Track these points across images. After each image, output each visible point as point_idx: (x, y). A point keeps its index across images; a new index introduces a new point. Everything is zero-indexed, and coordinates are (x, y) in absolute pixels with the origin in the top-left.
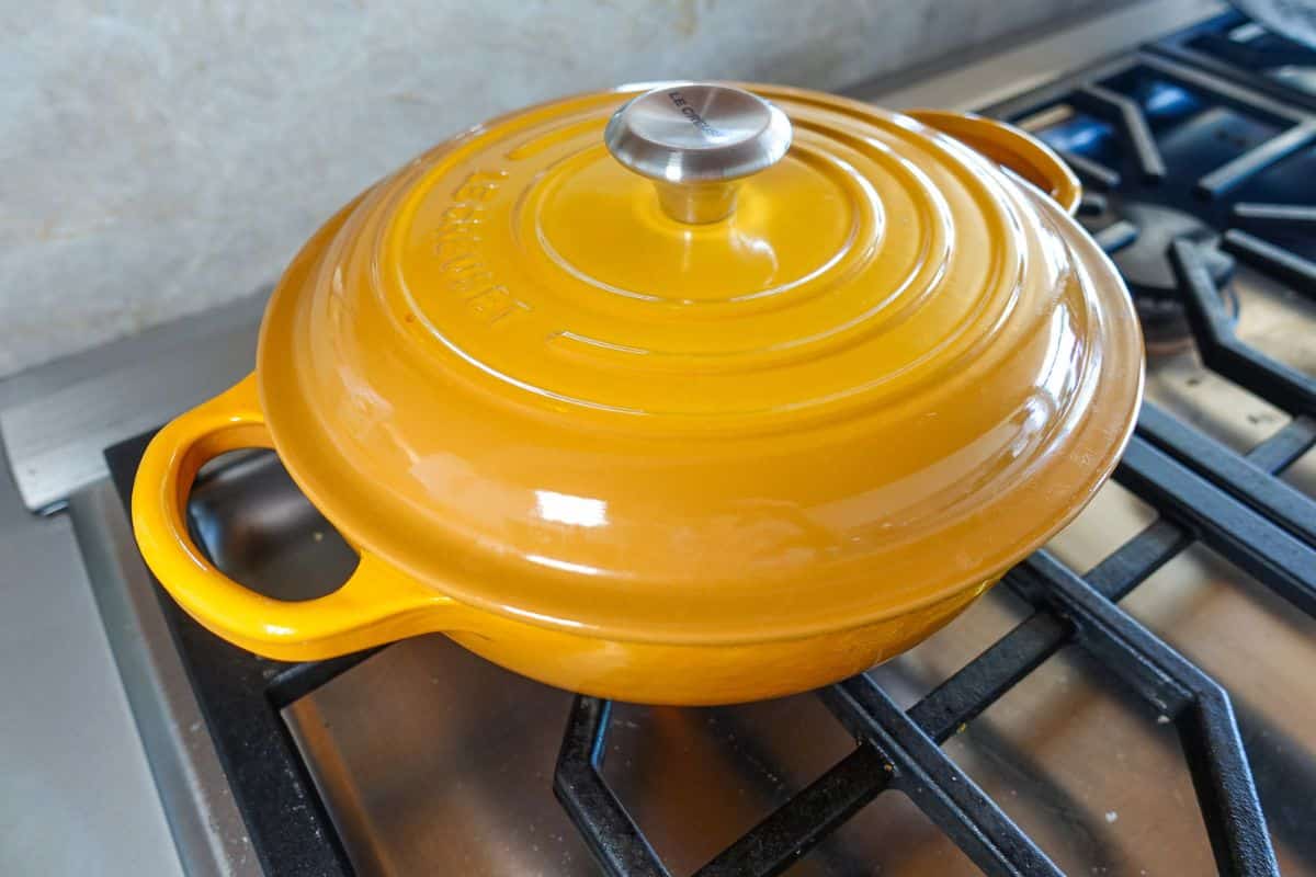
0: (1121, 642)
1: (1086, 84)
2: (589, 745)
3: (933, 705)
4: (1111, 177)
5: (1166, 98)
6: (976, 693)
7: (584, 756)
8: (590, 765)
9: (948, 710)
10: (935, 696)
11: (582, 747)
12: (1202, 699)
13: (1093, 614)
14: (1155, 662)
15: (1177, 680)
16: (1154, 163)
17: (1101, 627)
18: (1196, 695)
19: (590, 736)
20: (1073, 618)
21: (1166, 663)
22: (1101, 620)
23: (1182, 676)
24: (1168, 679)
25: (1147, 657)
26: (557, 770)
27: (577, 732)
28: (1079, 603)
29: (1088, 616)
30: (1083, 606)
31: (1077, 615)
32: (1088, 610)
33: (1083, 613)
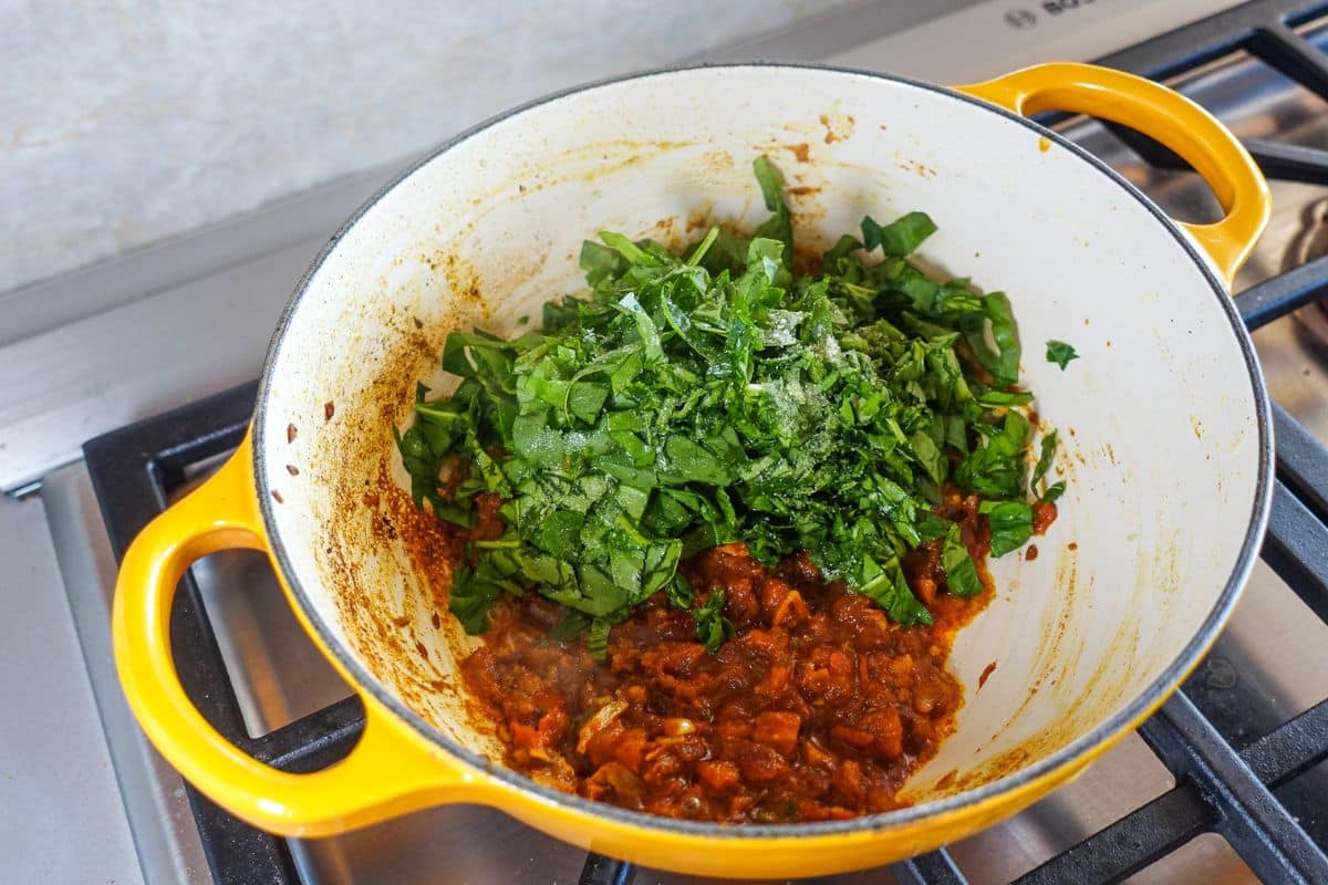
10: (1025, 881)
20: (1217, 804)
28: (1229, 788)
29: (1236, 804)
30: (1233, 792)
31: (1224, 802)
32: (1237, 797)
33: (1231, 799)
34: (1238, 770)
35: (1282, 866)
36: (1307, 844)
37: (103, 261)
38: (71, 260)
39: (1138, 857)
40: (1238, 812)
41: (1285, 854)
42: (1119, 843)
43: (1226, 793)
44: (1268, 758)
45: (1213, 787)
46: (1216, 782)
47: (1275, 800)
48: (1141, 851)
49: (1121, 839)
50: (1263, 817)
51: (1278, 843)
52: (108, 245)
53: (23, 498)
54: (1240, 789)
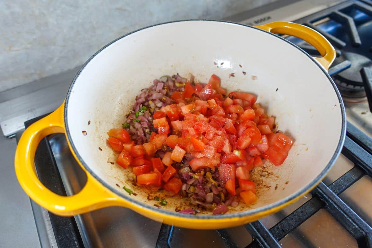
0: (341, 211)
1: (336, 11)
2: (167, 236)
3: (278, 228)
4: (344, 44)
5: (360, 15)
6: (293, 226)
7: (166, 239)
8: (167, 243)
9: (283, 230)
10: (279, 225)
11: (165, 236)
12: (368, 234)
13: (332, 201)
14: (353, 220)
15: (360, 227)
16: (358, 40)
17: (335, 206)
18: (366, 233)
19: (168, 233)
20: (325, 201)
21: (357, 221)
22: (335, 203)
23: (361, 226)
24: (357, 227)
25: (350, 218)
26: (157, 244)
27: (164, 231)
28: (328, 197)
29: (331, 201)
30: (329, 198)
31: (327, 200)
32: (331, 199)
33: (329, 200)
34: (330, 192)
35: (345, 217)
36: (351, 211)
37: (35, 81)
38: (27, 81)
39: (307, 216)
40: (331, 203)
41: (346, 213)
42: (302, 213)
43: (327, 198)
44: (335, 188)
45: (324, 197)
46: (325, 195)
47: (340, 199)
48: (307, 215)
49: (302, 212)
50: (338, 204)
51: (342, 211)
52: (36, 77)
53: (11, 138)
54: (331, 197)
